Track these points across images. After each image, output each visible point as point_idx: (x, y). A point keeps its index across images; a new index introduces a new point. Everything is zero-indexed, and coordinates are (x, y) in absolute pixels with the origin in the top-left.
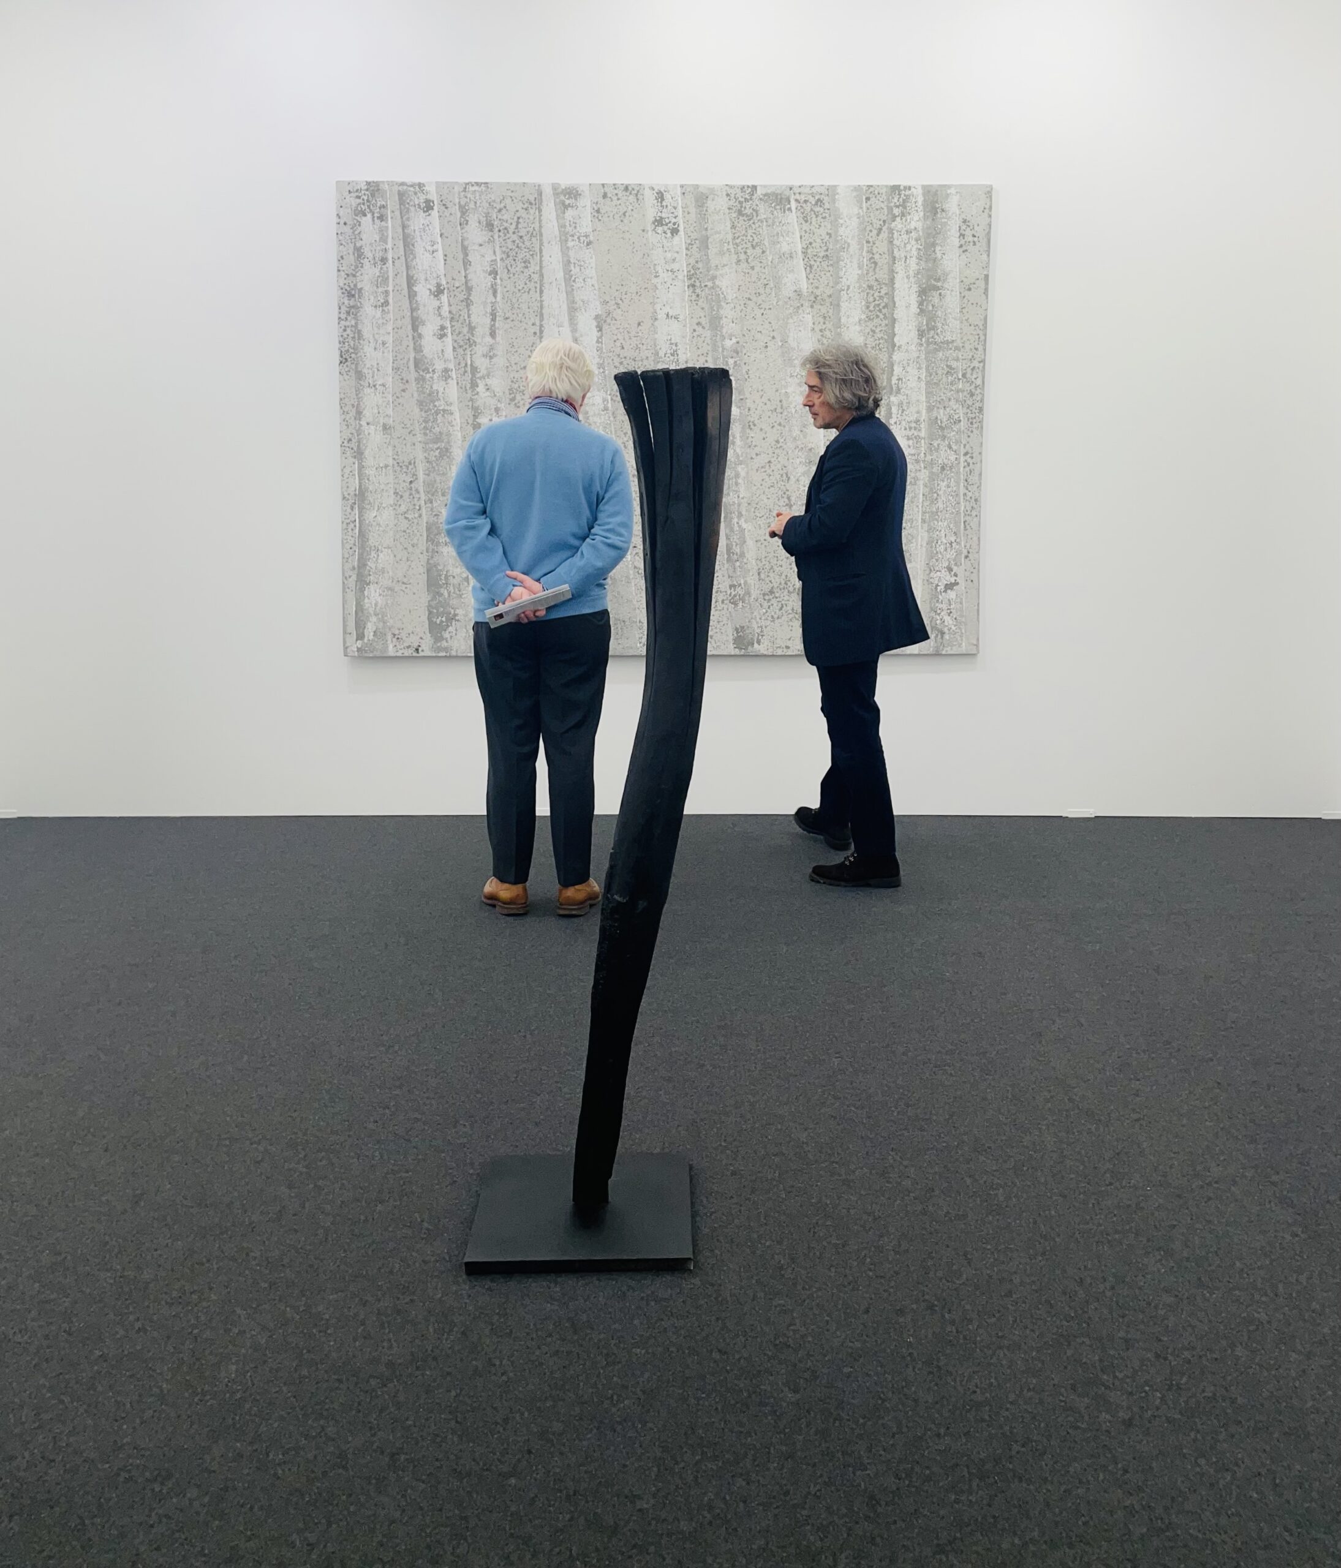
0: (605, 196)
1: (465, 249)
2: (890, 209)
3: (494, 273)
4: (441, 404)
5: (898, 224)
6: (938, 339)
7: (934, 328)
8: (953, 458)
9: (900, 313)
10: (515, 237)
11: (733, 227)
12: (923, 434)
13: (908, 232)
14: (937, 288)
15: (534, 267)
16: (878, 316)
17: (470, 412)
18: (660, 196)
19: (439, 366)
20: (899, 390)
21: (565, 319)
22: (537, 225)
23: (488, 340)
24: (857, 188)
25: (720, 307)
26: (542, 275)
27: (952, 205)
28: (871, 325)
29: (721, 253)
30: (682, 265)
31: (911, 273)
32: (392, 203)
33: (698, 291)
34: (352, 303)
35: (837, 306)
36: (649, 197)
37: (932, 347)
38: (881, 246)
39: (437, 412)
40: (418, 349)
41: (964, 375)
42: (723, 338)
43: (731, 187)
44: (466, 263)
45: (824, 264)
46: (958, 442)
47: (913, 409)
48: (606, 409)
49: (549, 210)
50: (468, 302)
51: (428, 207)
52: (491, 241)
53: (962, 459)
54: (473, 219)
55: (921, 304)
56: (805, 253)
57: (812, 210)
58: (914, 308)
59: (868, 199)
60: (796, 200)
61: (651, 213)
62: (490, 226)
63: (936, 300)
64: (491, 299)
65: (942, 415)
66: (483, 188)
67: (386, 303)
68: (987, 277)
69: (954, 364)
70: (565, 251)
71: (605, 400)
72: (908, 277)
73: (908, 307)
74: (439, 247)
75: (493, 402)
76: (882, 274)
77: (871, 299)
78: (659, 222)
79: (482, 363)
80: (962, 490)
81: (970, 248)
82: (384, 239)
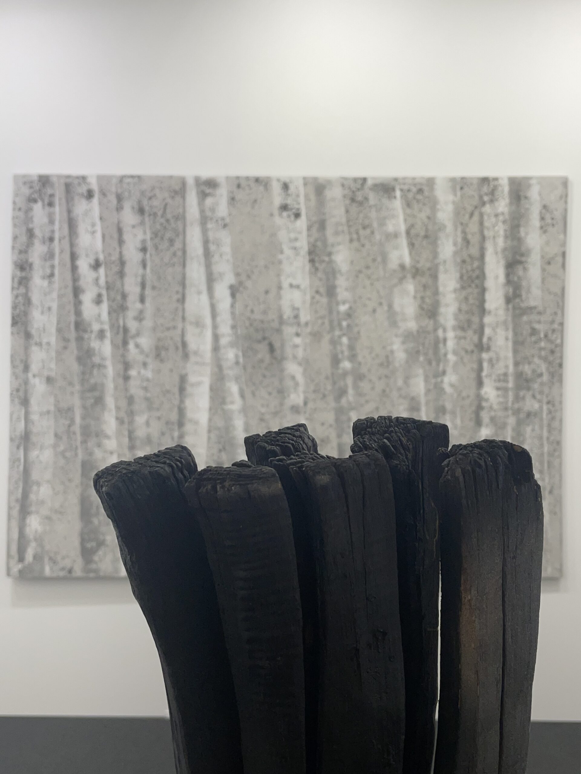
0: (239, 186)
1: (120, 231)
2: (481, 197)
3: (144, 250)
4: (96, 360)
5: (487, 209)
6: (523, 305)
7: (520, 296)
8: (536, 406)
9: (490, 283)
10: (162, 220)
11: (347, 211)
12: (511, 385)
13: (496, 215)
14: (521, 262)
15: (178, 245)
16: (470, 286)
17: (120, 367)
18: (286, 186)
19: (96, 327)
20: (488, 349)
21: (203, 287)
22: (181, 210)
23: (139, 306)
24: (453, 180)
25: (335, 278)
26: (184, 252)
27: (534, 193)
28: (464, 293)
29: (337, 233)
30: (303, 244)
31: (499, 249)
32: (59, 193)
33: (317, 265)
34: (24, 274)
35: (435, 277)
36: (276, 188)
37: (517, 312)
38: (473, 227)
39: (93, 366)
40: (78, 313)
41: (546, 336)
42: (338, 304)
43: (345, 179)
44: (121, 242)
45: (425, 243)
46: (541, 393)
47: (501, 364)
48: (237, 363)
49: (192, 198)
50: (121, 274)
51: (90, 195)
52: (142, 223)
53: (545, 407)
54: (127, 206)
55: (507, 275)
56: (408, 233)
57: (414, 198)
58: (502, 279)
59: (462, 188)
60: (402, 190)
61: (278, 200)
62: (141, 211)
63: (521, 273)
64: (141, 271)
65: (527, 369)
66: (136, 180)
67: (52, 275)
68: (564, 254)
69: (537, 326)
70: (204, 231)
71: (237, 356)
72: (496, 253)
73: (497, 277)
74: (98, 228)
75: (141, 358)
76: (474, 251)
77: (464, 271)
78: (284, 208)
79: (133, 325)
80: (545, 434)
81: (550, 229)
82: (51, 222)
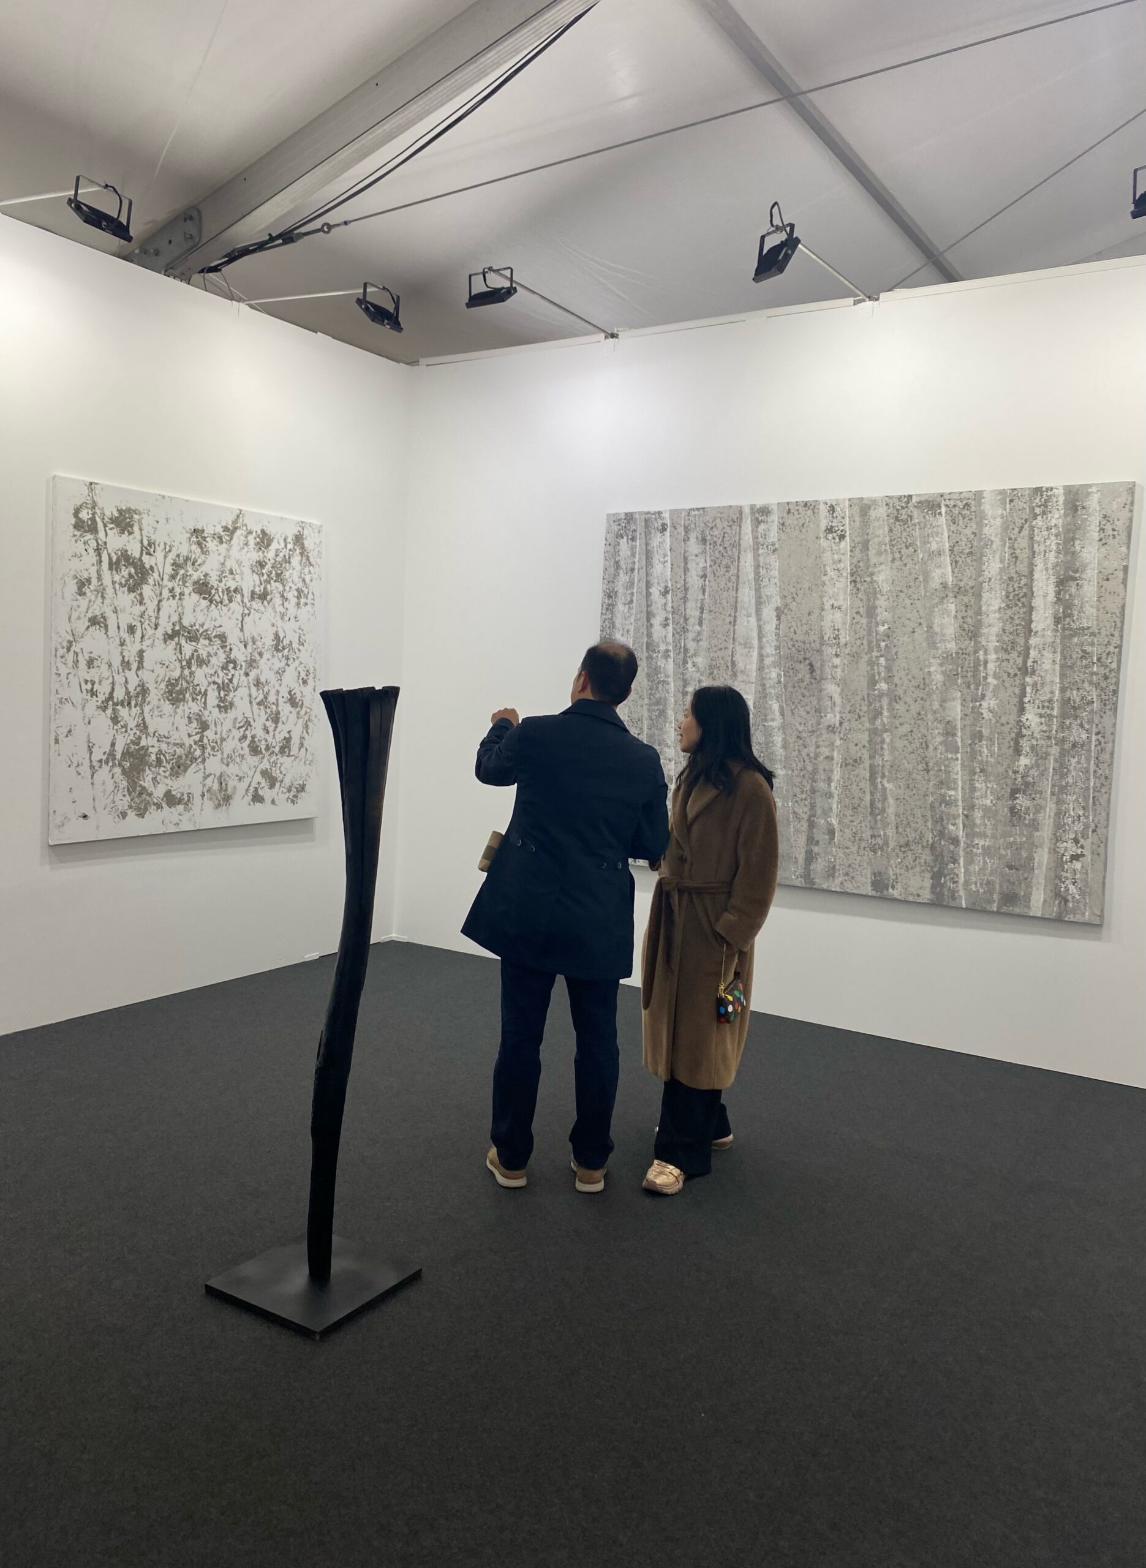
0: (789, 512)
1: (686, 560)
2: (1032, 509)
3: (704, 576)
4: (662, 677)
5: (1039, 522)
6: (1074, 626)
7: (1070, 615)
8: (1084, 736)
9: (1037, 602)
10: (721, 548)
11: (891, 531)
12: (1055, 713)
13: (1048, 529)
14: (1075, 579)
15: (733, 571)
16: (1016, 605)
17: (681, 683)
18: (832, 509)
19: (662, 648)
20: (1033, 672)
21: (753, 611)
22: (737, 538)
23: (697, 628)
24: (1002, 492)
25: (876, 598)
26: (738, 577)
27: (1093, 502)
28: (1009, 612)
29: (879, 553)
30: (846, 565)
31: (1050, 566)
32: (640, 528)
33: (859, 585)
34: (610, 602)
35: (979, 596)
36: (823, 510)
37: (1067, 633)
38: (1023, 542)
39: (658, 683)
40: (649, 635)
41: (1099, 659)
42: (877, 624)
43: (890, 497)
44: (686, 570)
45: (969, 560)
46: (1090, 722)
47: (1047, 689)
48: (779, 682)
49: (747, 526)
50: (685, 599)
51: (664, 529)
52: (704, 552)
53: (1094, 738)
54: (693, 536)
55: (1058, 593)
56: (951, 551)
57: (959, 513)
58: (1052, 597)
59: (1011, 501)
60: (947, 506)
61: (824, 524)
62: (704, 541)
63: (1073, 590)
64: (701, 597)
65: (1075, 695)
66: (701, 511)
67: (631, 601)
68: (1126, 569)
69: (1089, 649)
70: (756, 556)
71: (779, 675)
72: (1047, 569)
73: (1045, 596)
74: (668, 558)
75: (697, 675)
76: (1023, 568)
77: (1011, 589)
78: (830, 530)
79: (691, 646)
80: (1092, 767)
81: (1111, 541)
82: (633, 555)
